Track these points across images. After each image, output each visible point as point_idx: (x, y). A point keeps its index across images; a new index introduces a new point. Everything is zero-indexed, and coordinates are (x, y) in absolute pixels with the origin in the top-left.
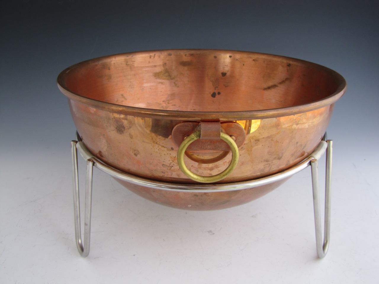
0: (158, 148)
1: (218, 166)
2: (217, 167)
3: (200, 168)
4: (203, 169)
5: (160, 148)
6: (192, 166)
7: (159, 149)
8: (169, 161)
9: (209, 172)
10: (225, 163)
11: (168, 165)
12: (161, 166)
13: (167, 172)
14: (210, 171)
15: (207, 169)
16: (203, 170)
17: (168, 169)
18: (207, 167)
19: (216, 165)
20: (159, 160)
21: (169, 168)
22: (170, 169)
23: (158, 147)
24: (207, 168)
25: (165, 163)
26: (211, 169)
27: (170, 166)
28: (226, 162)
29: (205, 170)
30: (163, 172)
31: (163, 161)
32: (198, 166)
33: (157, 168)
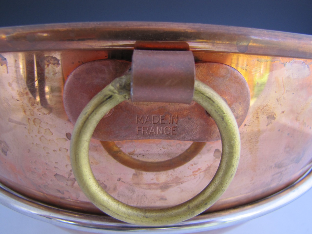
0: (40, 136)
1: (180, 179)
2: (178, 181)
3: (138, 184)
4: (144, 186)
5: (43, 134)
6: (119, 180)
7: (43, 138)
8: (66, 165)
9: (159, 192)
10: (197, 171)
11: (67, 176)
12: (54, 178)
13: (68, 191)
14: (162, 191)
15: (154, 186)
16: (146, 189)
17: (67, 185)
18: (155, 181)
19: (177, 178)
20: (46, 164)
21: (69, 183)
22: (72, 186)
23: (39, 132)
24: (154, 184)
25: (58, 172)
26: (165, 187)
27: (71, 180)
28: (199, 169)
29: (150, 189)
30: (59, 191)
31: (55, 167)
32: (133, 179)
33: (46, 182)
